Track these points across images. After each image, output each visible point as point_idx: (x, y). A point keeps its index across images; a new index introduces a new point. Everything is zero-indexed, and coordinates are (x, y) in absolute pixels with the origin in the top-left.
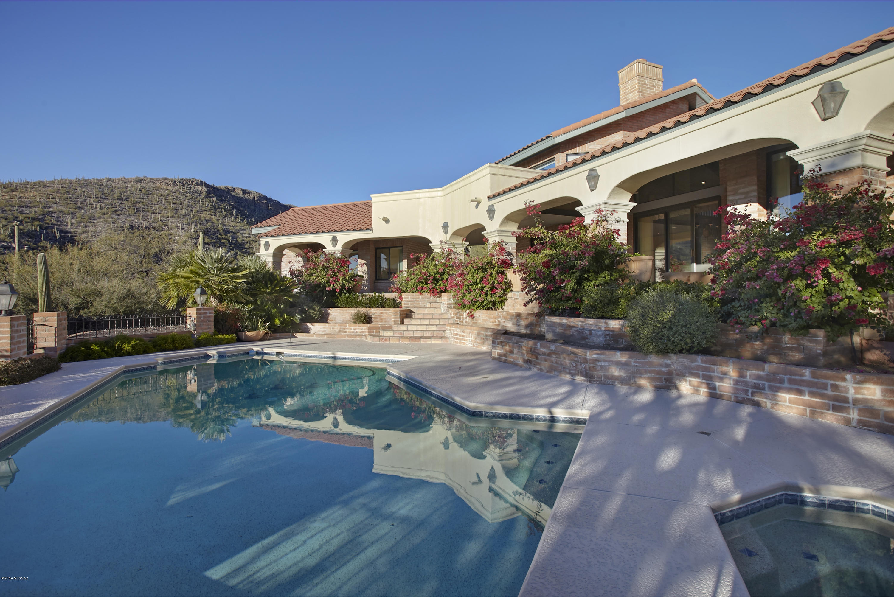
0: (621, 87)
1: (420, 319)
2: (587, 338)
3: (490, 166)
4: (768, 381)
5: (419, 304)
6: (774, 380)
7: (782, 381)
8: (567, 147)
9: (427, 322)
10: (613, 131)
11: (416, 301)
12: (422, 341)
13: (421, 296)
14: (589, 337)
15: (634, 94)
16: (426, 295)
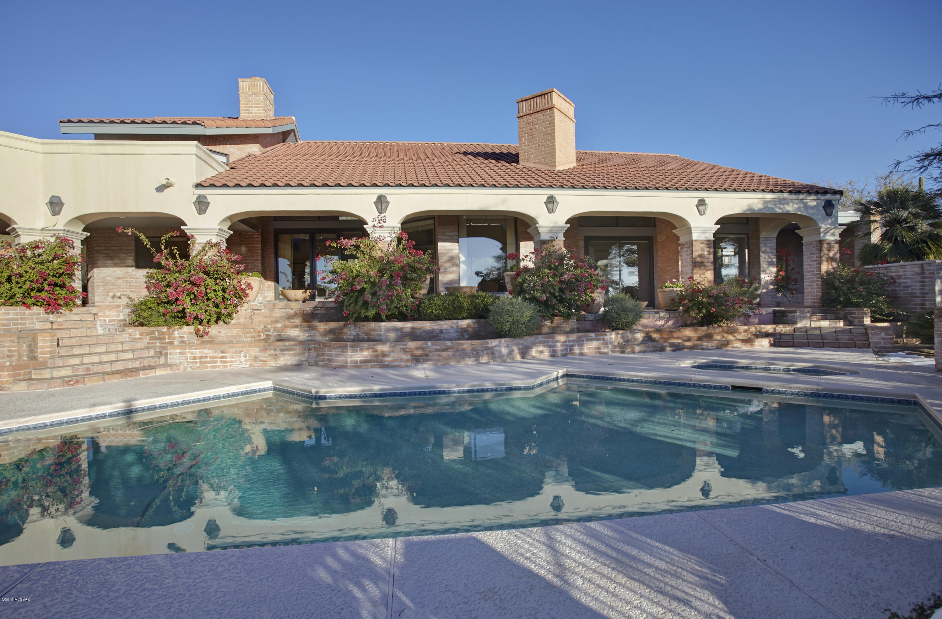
0: (242, 97)
1: (89, 345)
2: (438, 336)
3: (197, 145)
4: (577, 342)
5: (25, 324)
6: (580, 341)
7: (583, 341)
8: (208, 141)
9: (103, 349)
10: (251, 142)
11: (21, 319)
12: (142, 375)
13: (28, 312)
14: (439, 335)
15: (259, 110)
16: (35, 309)
